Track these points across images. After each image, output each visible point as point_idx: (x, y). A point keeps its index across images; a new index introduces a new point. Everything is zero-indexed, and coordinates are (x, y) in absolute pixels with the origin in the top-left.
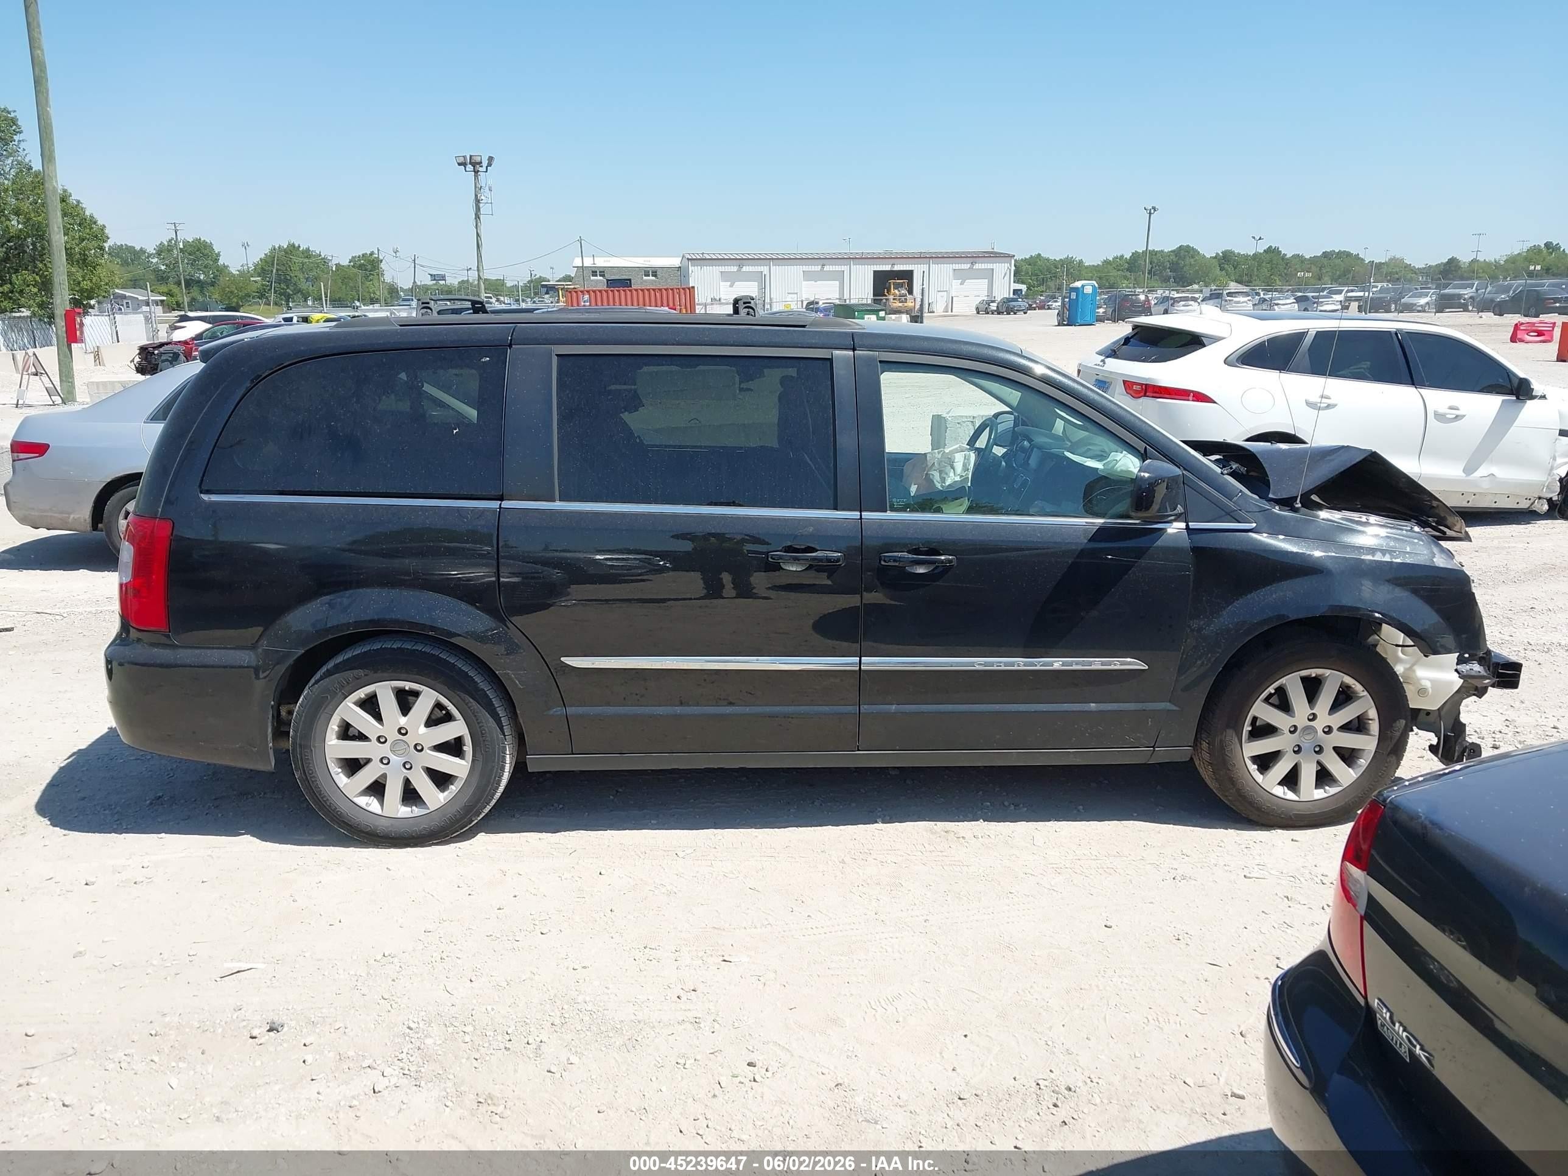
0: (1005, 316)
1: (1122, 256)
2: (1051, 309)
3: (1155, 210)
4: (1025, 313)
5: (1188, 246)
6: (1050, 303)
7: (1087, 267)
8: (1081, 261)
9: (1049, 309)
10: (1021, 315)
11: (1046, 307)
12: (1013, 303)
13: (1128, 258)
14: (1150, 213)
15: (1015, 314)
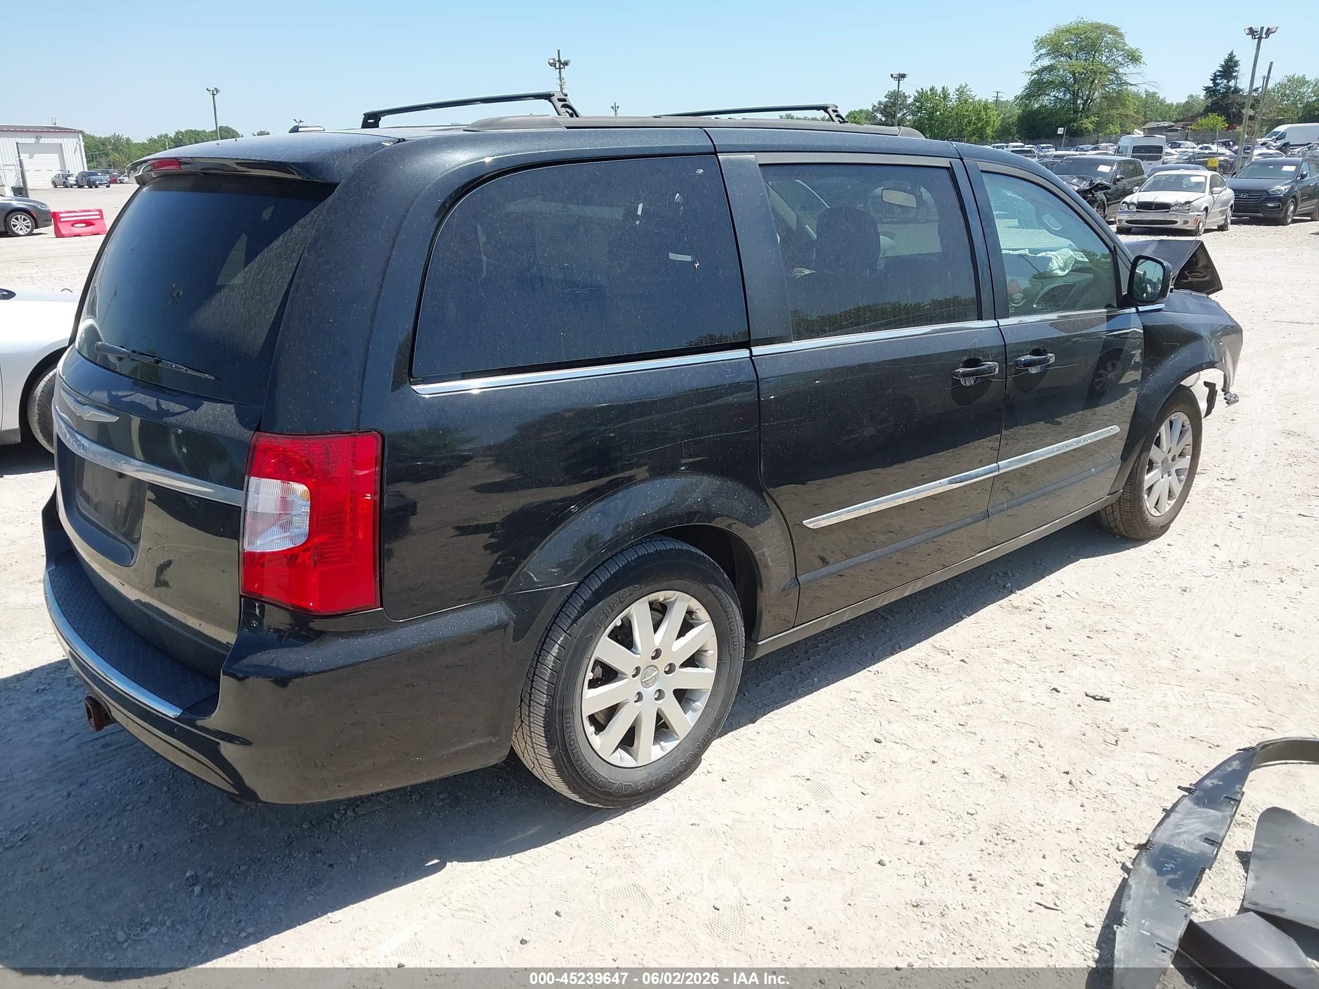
0: (86, 189)
1: (166, 135)
2: (123, 183)
3: (217, 92)
4: (108, 187)
5: (227, 127)
6: (121, 178)
7: (135, 145)
8: (128, 139)
9: (121, 183)
10: (102, 189)
11: (118, 182)
12: (94, 177)
13: (173, 137)
14: (213, 94)
15: (97, 187)
